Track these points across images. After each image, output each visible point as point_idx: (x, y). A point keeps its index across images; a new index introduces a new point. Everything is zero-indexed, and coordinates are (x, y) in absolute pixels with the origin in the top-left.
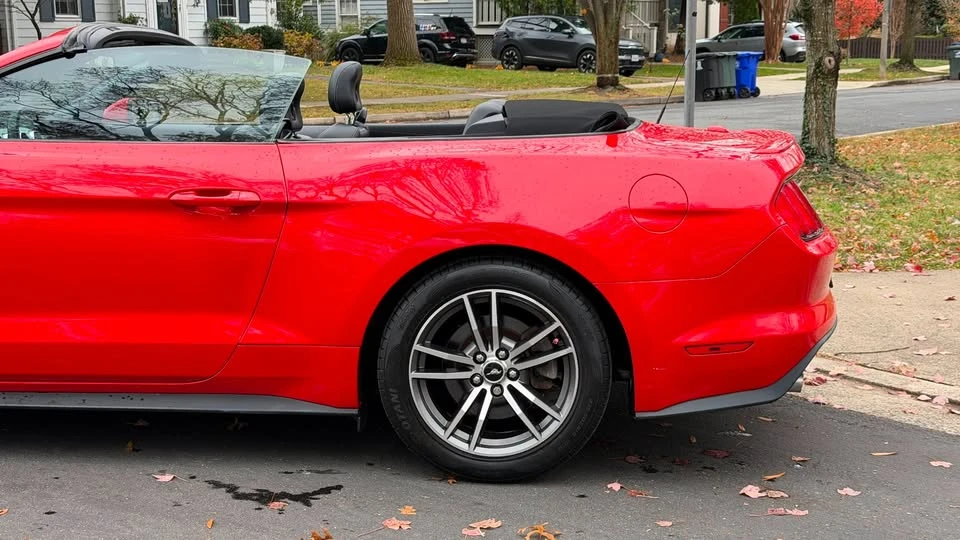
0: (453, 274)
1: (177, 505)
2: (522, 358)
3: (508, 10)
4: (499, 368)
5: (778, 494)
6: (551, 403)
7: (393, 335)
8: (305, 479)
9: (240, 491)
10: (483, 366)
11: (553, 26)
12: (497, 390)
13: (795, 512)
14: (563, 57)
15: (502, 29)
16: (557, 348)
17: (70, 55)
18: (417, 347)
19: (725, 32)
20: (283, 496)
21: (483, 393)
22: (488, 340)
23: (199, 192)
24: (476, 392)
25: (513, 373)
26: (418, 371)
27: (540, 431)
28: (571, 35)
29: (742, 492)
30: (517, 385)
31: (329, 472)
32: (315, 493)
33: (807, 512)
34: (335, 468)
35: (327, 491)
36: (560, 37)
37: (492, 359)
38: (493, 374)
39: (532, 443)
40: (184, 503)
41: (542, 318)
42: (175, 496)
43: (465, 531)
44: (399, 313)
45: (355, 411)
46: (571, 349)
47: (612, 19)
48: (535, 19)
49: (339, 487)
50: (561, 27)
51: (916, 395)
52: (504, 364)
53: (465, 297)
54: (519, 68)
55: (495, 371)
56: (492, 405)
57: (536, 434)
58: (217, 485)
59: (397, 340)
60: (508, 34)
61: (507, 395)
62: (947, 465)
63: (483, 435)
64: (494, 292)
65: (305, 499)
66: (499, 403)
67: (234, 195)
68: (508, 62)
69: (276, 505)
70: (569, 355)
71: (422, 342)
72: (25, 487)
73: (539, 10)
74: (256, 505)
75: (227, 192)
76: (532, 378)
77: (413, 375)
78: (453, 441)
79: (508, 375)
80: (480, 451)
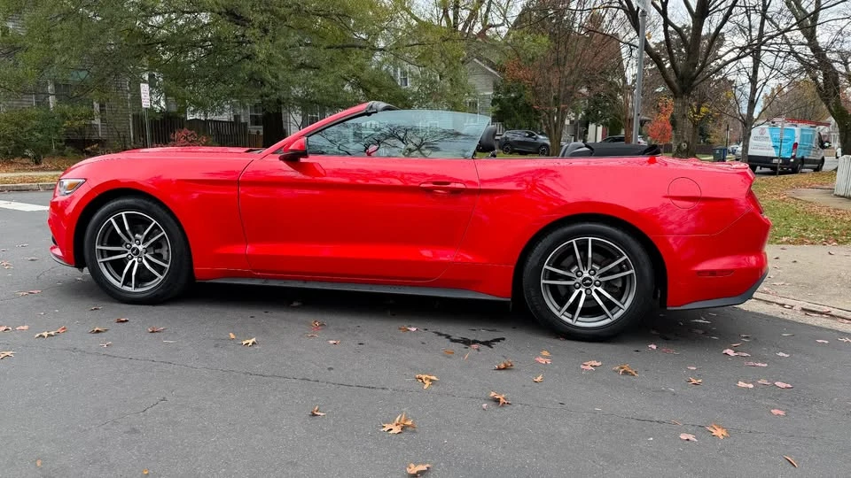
0: (567, 229)
1: (423, 343)
2: (602, 275)
3: (506, 128)
4: (590, 280)
5: (745, 355)
6: (619, 299)
7: (532, 260)
8: (483, 334)
9: (454, 338)
10: (581, 279)
11: (527, 135)
12: (588, 292)
13: (759, 364)
14: (531, 149)
15: (504, 136)
16: (622, 270)
17: (369, 114)
18: (545, 267)
19: (605, 140)
20: (475, 342)
21: (580, 293)
22: (585, 265)
23: (434, 183)
24: (577, 292)
25: (598, 283)
26: (545, 279)
27: (613, 315)
28: (535, 139)
29: (724, 352)
30: (600, 289)
31: (495, 330)
32: (492, 341)
33: (766, 365)
34: (497, 329)
35: (498, 340)
36: (531, 140)
37: (586, 274)
38: (587, 283)
39: (608, 321)
40: (426, 342)
41: (615, 254)
42: (422, 339)
43: (582, 367)
44: (537, 248)
45: (510, 300)
46: (632, 271)
47: (558, 130)
48: (518, 131)
49: (503, 339)
50: (531, 135)
51: (783, 305)
52: (593, 278)
53: (574, 241)
54: (511, 153)
55: (588, 281)
56: (586, 300)
57: (611, 316)
58: (440, 334)
59: (536, 263)
60: (506, 138)
61: (594, 294)
62: (826, 342)
63: (580, 316)
64: (590, 239)
65: (488, 343)
66: (589, 299)
67: (452, 185)
68: (506, 151)
69: (475, 346)
70: (631, 275)
71: (548, 264)
72: (344, 330)
73: (520, 128)
74: (464, 346)
75: (448, 183)
76: (608, 286)
77: (543, 281)
78: (563, 318)
79: (595, 284)
80: (578, 324)
